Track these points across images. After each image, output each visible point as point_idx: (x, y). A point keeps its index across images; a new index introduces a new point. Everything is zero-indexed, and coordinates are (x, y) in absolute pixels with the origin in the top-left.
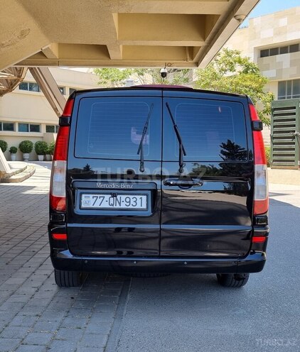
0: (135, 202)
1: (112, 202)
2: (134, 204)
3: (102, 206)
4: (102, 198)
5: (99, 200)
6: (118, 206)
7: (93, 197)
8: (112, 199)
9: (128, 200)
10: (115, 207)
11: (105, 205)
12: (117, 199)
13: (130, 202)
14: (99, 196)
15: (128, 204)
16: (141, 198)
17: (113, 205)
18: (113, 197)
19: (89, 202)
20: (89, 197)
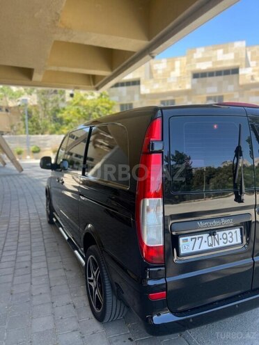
0: (231, 237)
1: (210, 242)
2: (231, 240)
3: (202, 249)
4: (200, 239)
5: (198, 242)
6: (217, 246)
7: (192, 239)
8: (210, 238)
9: (225, 236)
10: (214, 247)
11: (205, 247)
12: (215, 238)
13: (226, 238)
14: (197, 236)
15: (225, 241)
16: (236, 232)
17: (211, 245)
18: (210, 235)
19: (188, 246)
20: (187, 240)
